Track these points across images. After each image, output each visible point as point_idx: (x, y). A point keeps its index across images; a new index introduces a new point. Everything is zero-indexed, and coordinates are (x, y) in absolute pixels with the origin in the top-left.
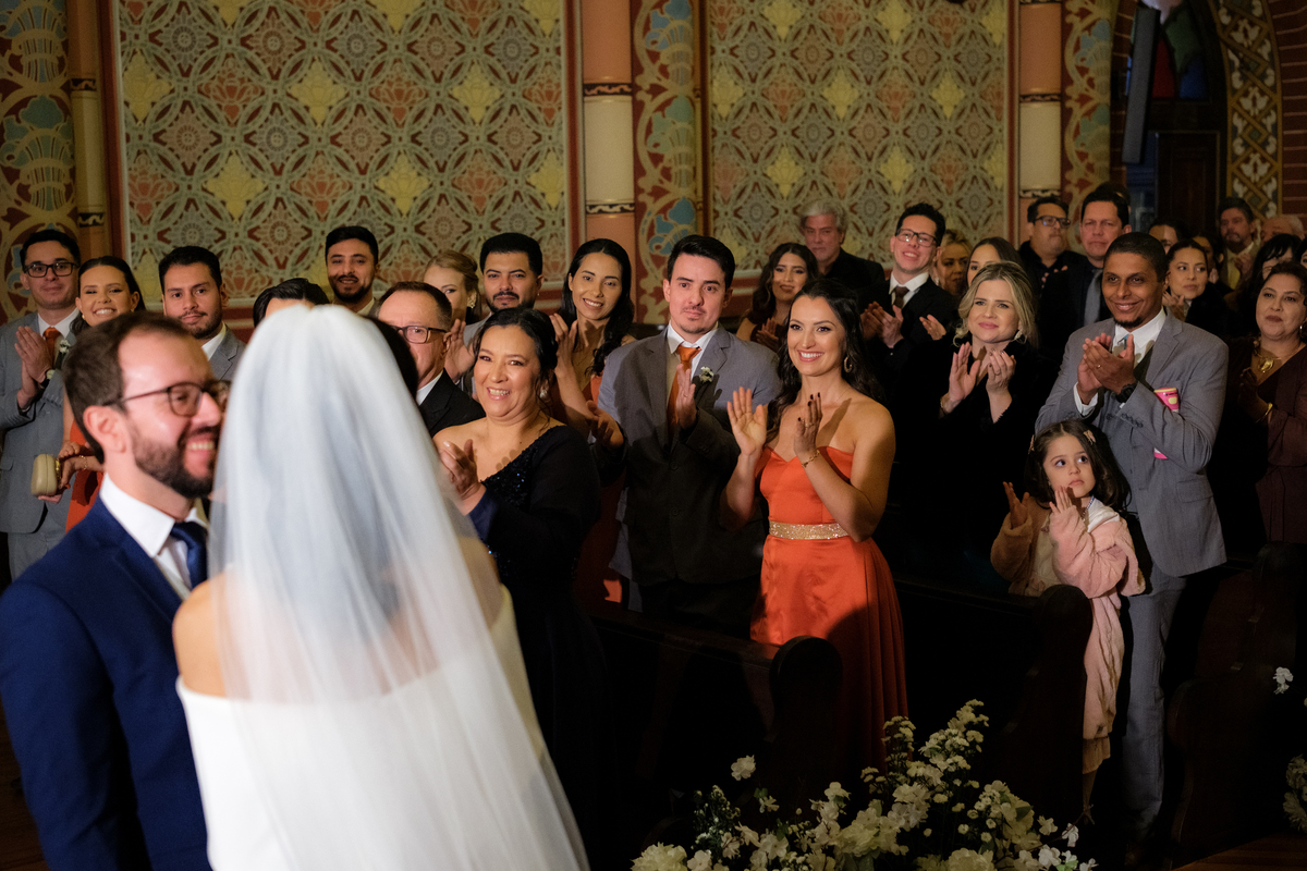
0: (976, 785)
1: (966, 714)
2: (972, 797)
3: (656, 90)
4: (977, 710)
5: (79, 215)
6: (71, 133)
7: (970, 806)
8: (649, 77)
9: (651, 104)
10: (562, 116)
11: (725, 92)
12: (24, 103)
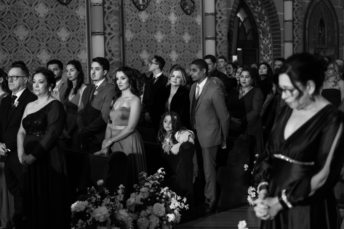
3: (110, 34)
4: (162, 170)
7: (159, 192)
8: (108, 31)
9: (109, 38)
10: (86, 40)
11: (129, 35)
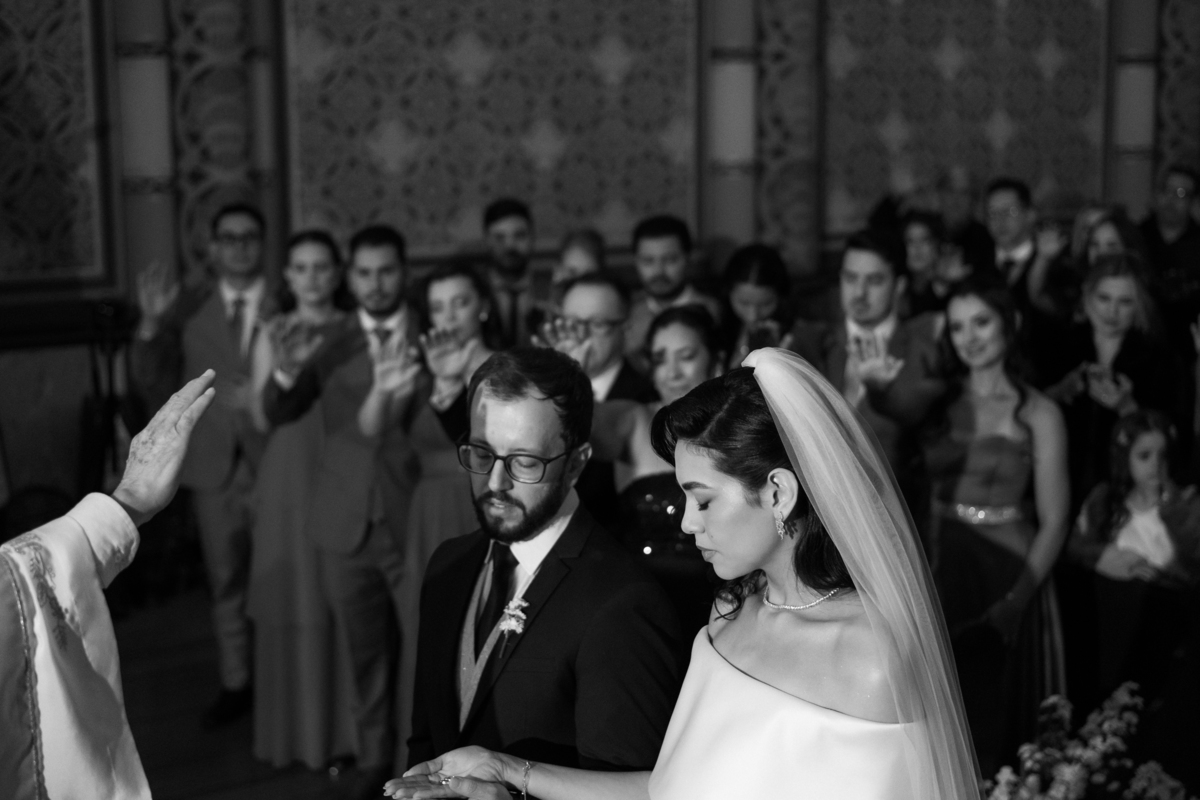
0: (1129, 763)
1: (1122, 696)
2: (1125, 777)
3: (779, 57)
4: (1133, 693)
5: (254, 175)
6: (248, 99)
7: (1126, 785)
8: (774, 43)
9: (774, 70)
10: (690, 81)
11: (842, 57)
12: (206, 73)
